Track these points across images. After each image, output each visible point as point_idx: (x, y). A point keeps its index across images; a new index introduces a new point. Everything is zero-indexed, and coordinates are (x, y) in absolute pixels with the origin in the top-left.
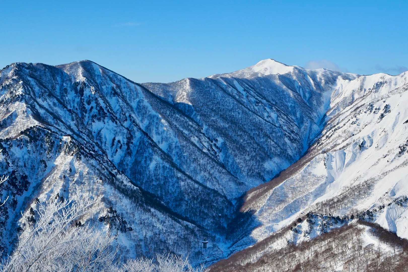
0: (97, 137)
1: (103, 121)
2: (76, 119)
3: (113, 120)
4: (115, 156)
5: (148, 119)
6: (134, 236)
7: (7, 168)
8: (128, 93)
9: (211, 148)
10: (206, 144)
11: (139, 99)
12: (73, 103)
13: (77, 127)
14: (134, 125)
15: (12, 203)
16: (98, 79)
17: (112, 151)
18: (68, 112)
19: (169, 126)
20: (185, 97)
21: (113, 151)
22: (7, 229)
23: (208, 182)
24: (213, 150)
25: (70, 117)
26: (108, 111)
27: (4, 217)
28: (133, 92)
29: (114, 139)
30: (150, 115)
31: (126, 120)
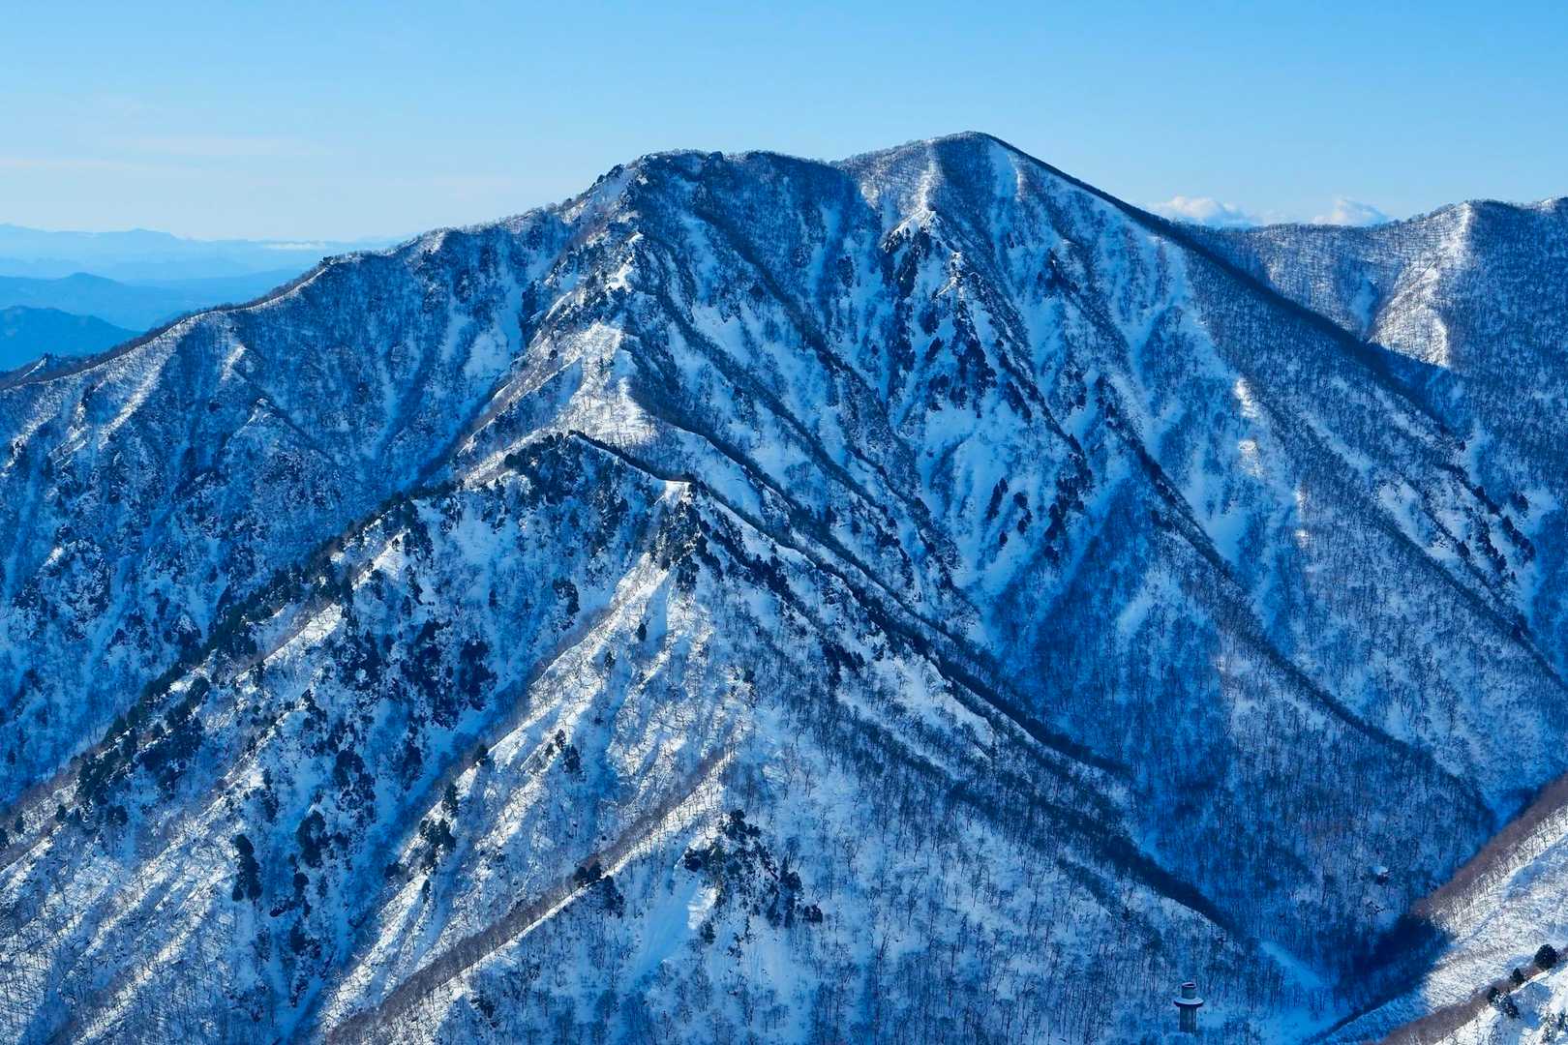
0: (933, 477)
1: (976, 406)
2: (849, 396)
3: (1016, 402)
4: (992, 561)
5: (1183, 399)
6: (824, 946)
7: (407, 609)
8: (1122, 280)
9: (1479, 540)
10: (1455, 523)
11: (1166, 306)
12: (867, 324)
13: (846, 431)
14: (1109, 424)
15: (399, 758)
16: (999, 215)
17: (983, 539)
18: (817, 366)
19: (1275, 433)
20: (1428, 293)
21: (987, 539)
22: (354, 865)
23: (1396, 705)
24: (1489, 550)
25: (823, 386)
26: (1003, 361)
27: (355, 812)
28: (1145, 271)
29: (1003, 486)
30: (1195, 383)
31: (1081, 401)
